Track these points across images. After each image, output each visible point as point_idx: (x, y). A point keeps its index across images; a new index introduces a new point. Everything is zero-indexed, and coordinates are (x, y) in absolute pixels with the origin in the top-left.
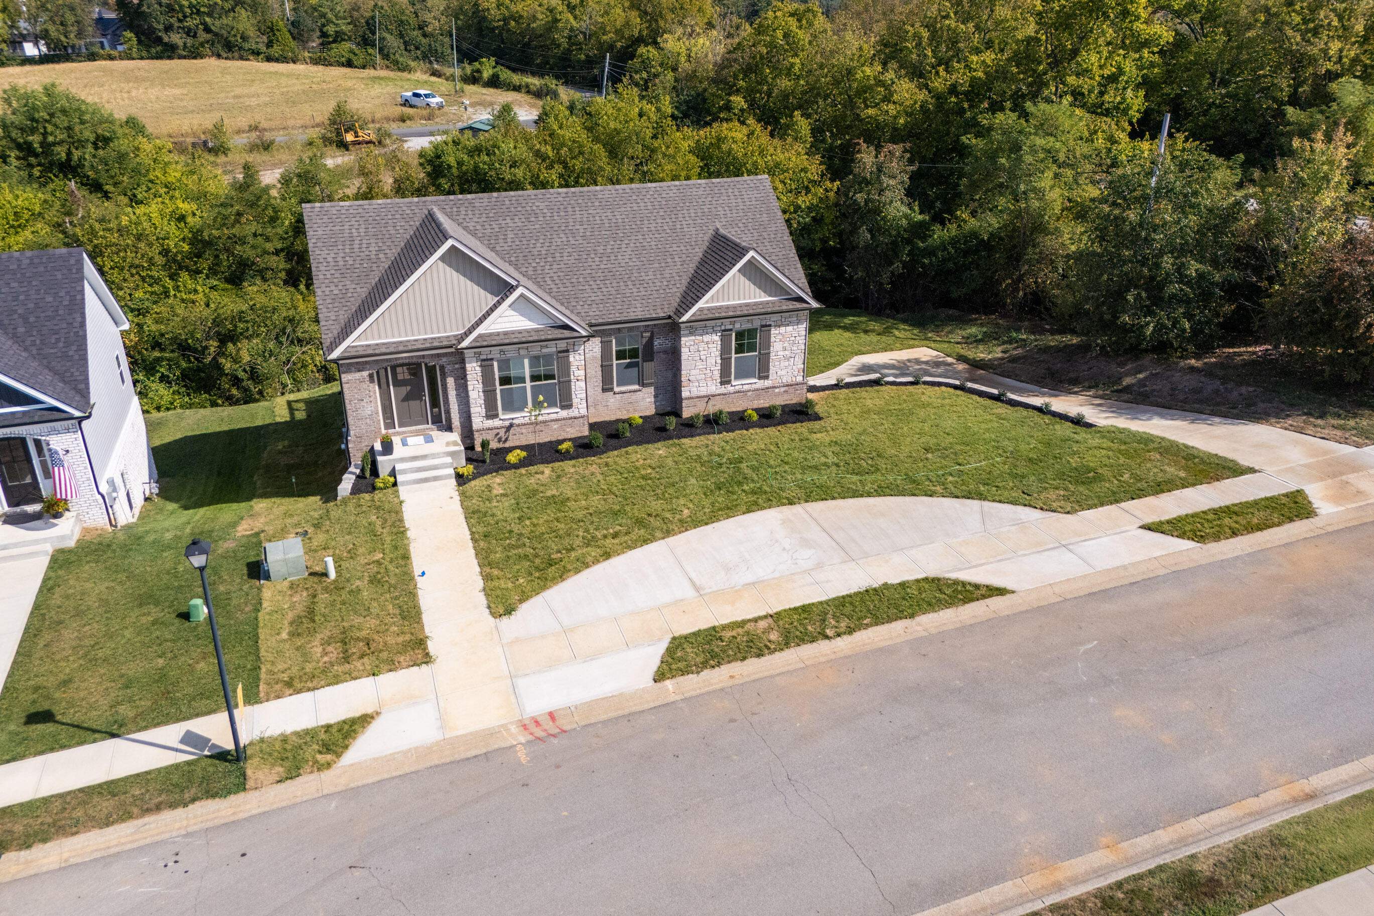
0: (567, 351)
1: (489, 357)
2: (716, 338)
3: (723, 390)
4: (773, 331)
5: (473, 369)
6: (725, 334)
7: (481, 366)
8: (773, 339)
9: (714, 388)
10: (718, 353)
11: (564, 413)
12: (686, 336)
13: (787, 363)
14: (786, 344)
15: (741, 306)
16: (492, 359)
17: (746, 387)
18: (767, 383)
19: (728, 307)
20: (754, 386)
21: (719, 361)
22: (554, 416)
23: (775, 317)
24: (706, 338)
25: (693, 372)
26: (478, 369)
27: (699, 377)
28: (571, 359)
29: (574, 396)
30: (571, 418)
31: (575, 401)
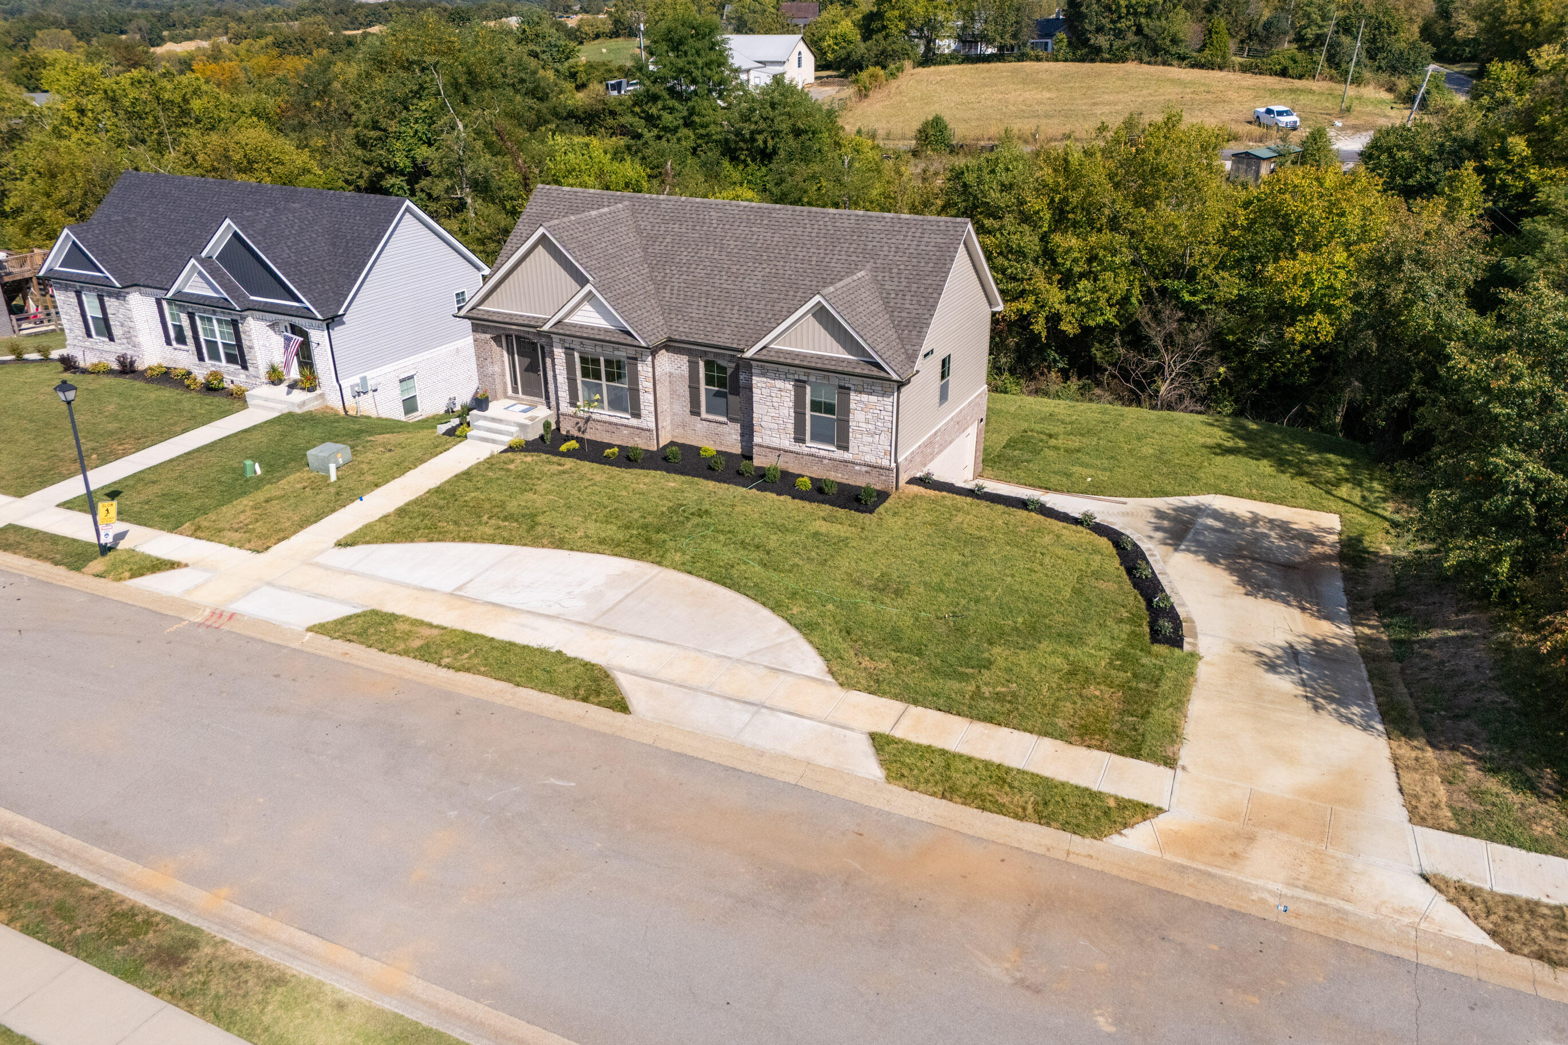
0: (636, 359)
1: (572, 346)
2: (789, 386)
3: (797, 447)
4: (853, 396)
5: (559, 353)
6: (800, 385)
7: (566, 354)
8: (852, 406)
9: (787, 443)
10: (791, 404)
11: (634, 422)
12: (758, 375)
13: (870, 440)
14: (869, 416)
15: (812, 356)
16: (573, 349)
17: (822, 453)
18: (847, 456)
19: (798, 355)
20: (831, 455)
21: (793, 414)
22: (625, 422)
23: (855, 380)
24: (779, 384)
25: (765, 418)
26: (563, 355)
27: (772, 426)
28: (640, 368)
29: (642, 407)
30: (638, 428)
31: (643, 412)
